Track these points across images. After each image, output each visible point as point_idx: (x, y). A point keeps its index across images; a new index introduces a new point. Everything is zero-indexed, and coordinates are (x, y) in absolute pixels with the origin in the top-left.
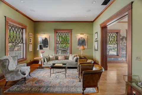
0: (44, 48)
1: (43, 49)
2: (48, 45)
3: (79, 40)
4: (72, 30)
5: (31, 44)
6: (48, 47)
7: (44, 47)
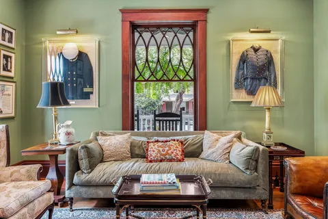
0: (71, 102)
1: (67, 103)
2: (91, 86)
3: (244, 59)
4: (206, 11)
5: (9, 80)
6: (94, 97)
7: (73, 99)
